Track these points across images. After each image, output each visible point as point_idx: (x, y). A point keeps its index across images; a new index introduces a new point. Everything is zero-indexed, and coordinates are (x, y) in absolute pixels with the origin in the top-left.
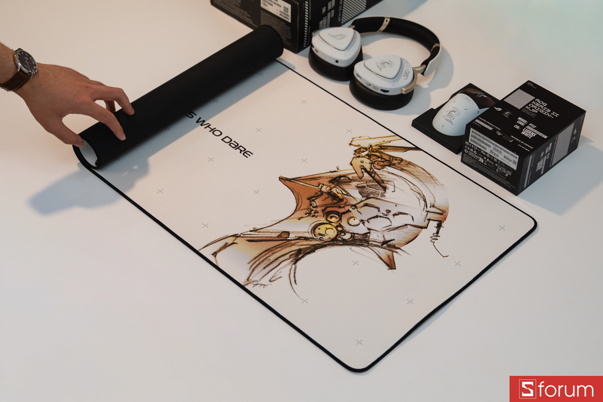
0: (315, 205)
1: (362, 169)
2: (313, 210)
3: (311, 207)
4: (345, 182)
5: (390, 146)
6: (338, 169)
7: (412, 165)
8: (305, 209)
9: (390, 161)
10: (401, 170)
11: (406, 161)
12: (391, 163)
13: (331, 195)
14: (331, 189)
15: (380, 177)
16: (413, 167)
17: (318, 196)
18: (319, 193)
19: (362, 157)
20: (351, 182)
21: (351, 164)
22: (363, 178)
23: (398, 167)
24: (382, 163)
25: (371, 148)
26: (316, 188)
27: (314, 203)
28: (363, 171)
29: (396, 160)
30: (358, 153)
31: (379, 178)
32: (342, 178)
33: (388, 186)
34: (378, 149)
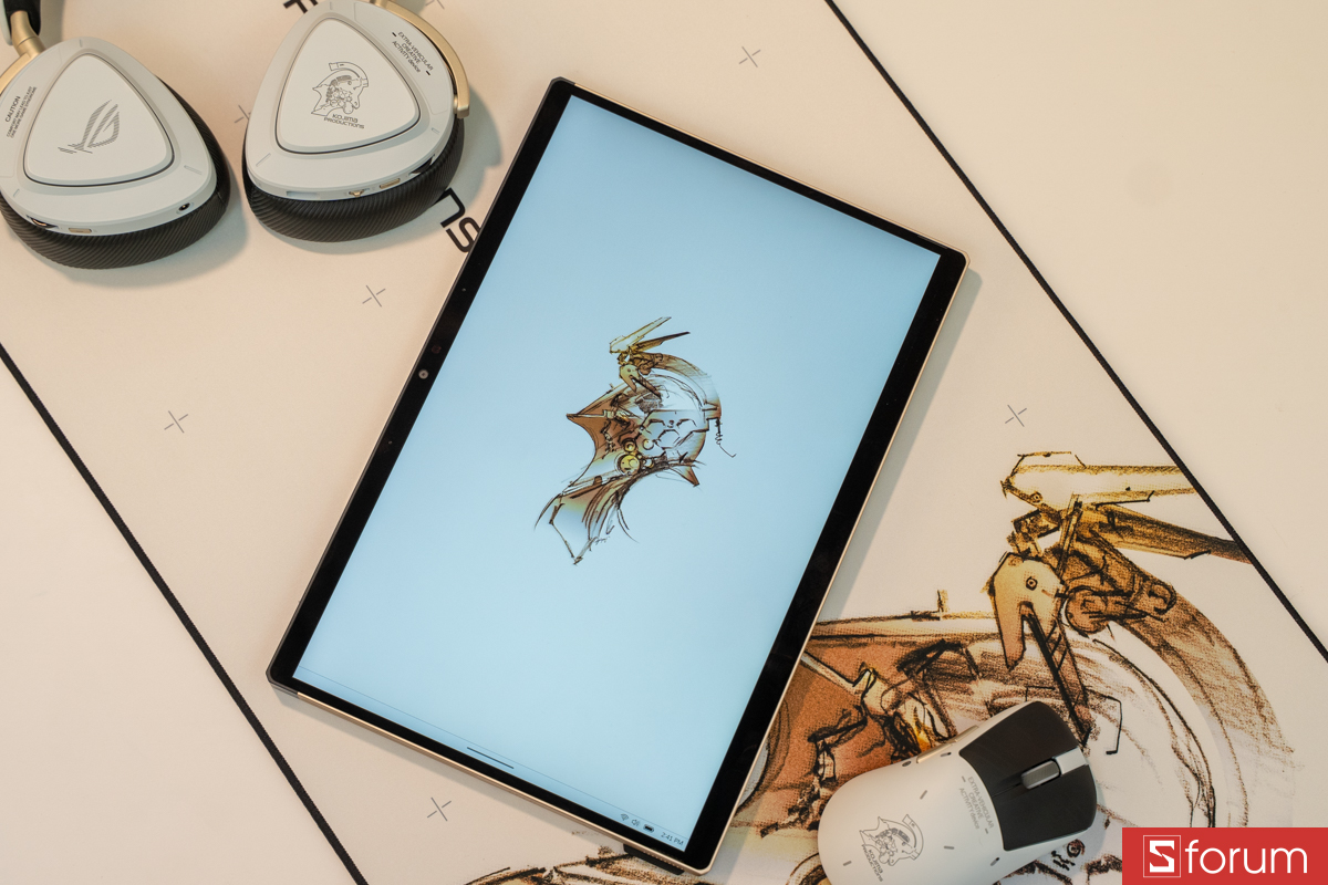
0: (828, 772)
1: (1023, 618)
2: (817, 796)
3: (816, 780)
4: (954, 677)
5: (1143, 521)
6: (940, 604)
7: (1202, 629)
8: (792, 787)
9: (1128, 594)
10: (1157, 650)
11: (1185, 606)
12: (1130, 606)
13: (893, 729)
14: (896, 704)
15: (1078, 673)
16: (1203, 639)
17: (847, 729)
18: (855, 713)
19: (1038, 559)
20: (973, 678)
21: (992, 591)
22: (1022, 668)
23: (1152, 632)
24: (1098, 603)
25: (1074, 520)
26: (849, 686)
27: (828, 761)
28: (1027, 630)
29: (1152, 594)
30: (1027, 538)
31: (1073, 678)
32: (948, 655)
33: (1100, 721)
34: (1101, 525)
